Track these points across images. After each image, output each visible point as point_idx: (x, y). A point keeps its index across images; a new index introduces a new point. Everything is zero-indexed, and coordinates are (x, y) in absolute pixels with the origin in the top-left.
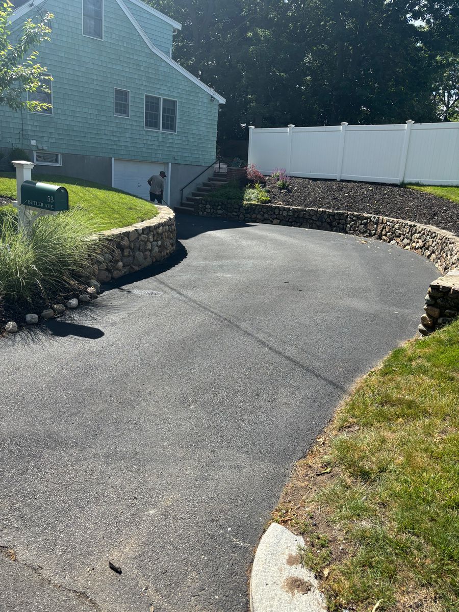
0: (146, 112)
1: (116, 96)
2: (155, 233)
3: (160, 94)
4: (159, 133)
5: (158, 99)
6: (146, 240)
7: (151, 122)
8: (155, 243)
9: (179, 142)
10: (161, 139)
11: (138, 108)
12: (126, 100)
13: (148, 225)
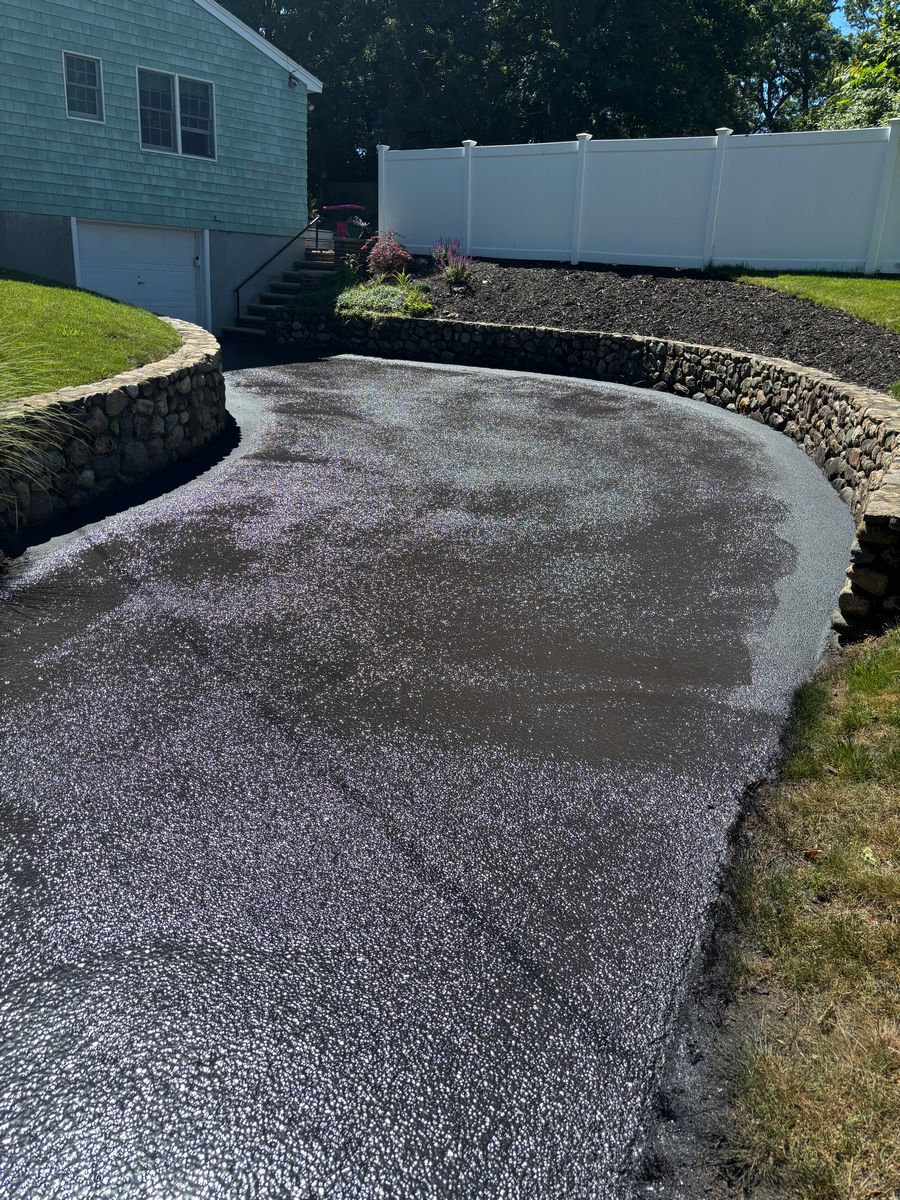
0: (141, 110)
1: (68, 73)
2: (172, 392)
3: (172, 67)
4: (176, 159)
5: (168, 79)
6: (151, 411)
7: (156, 132)
8: (174, 418)
9: (225, 181)
10: (182, 174)
11: (122, 100)
12: (93, 80)
13: (154, 376)
